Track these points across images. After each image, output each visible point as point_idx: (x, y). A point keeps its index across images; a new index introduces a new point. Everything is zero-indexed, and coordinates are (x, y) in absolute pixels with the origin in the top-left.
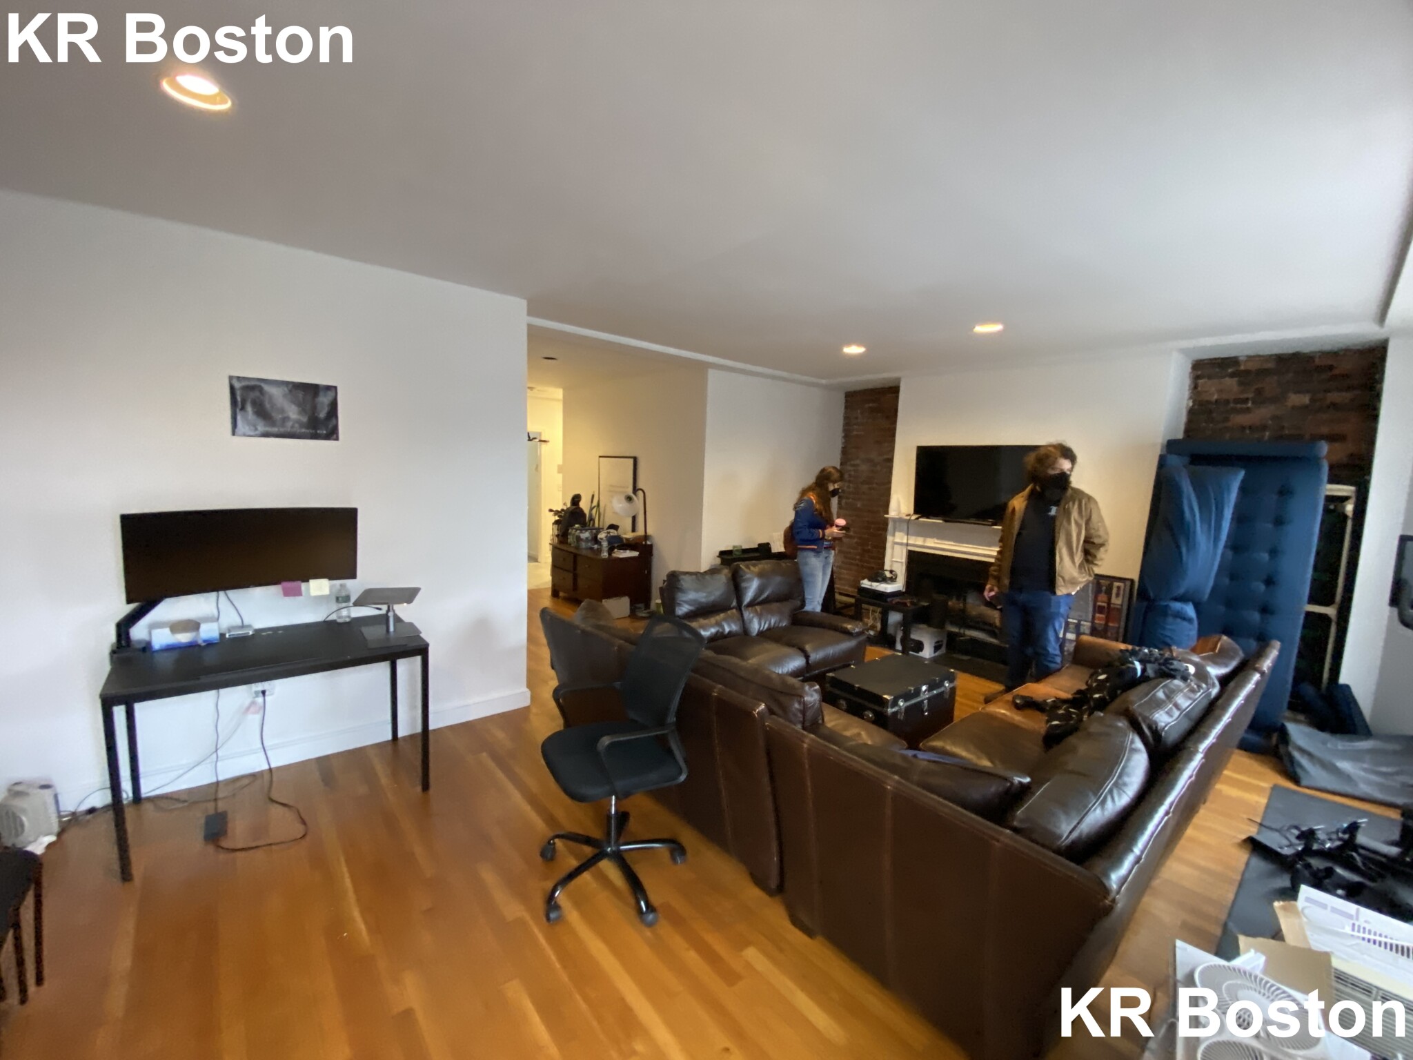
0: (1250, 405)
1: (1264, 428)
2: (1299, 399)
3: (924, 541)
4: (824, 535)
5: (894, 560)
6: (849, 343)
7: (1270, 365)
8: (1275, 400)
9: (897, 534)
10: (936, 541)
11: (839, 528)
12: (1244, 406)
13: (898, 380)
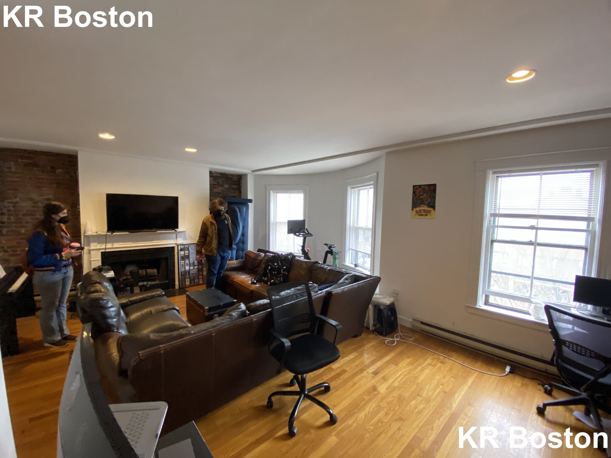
0: (216, 186)
1: (220, 193)
2: (226, 186)
3: (113, 245)
4: (61, 257)
5: (91, 260)
6: (103, 132)
7: (219, 175)
8: (222, 186)
9: (92, 244)
10: (121, 244)
11: (76, 249)
12: (215, 186)
13: (77, 152)
